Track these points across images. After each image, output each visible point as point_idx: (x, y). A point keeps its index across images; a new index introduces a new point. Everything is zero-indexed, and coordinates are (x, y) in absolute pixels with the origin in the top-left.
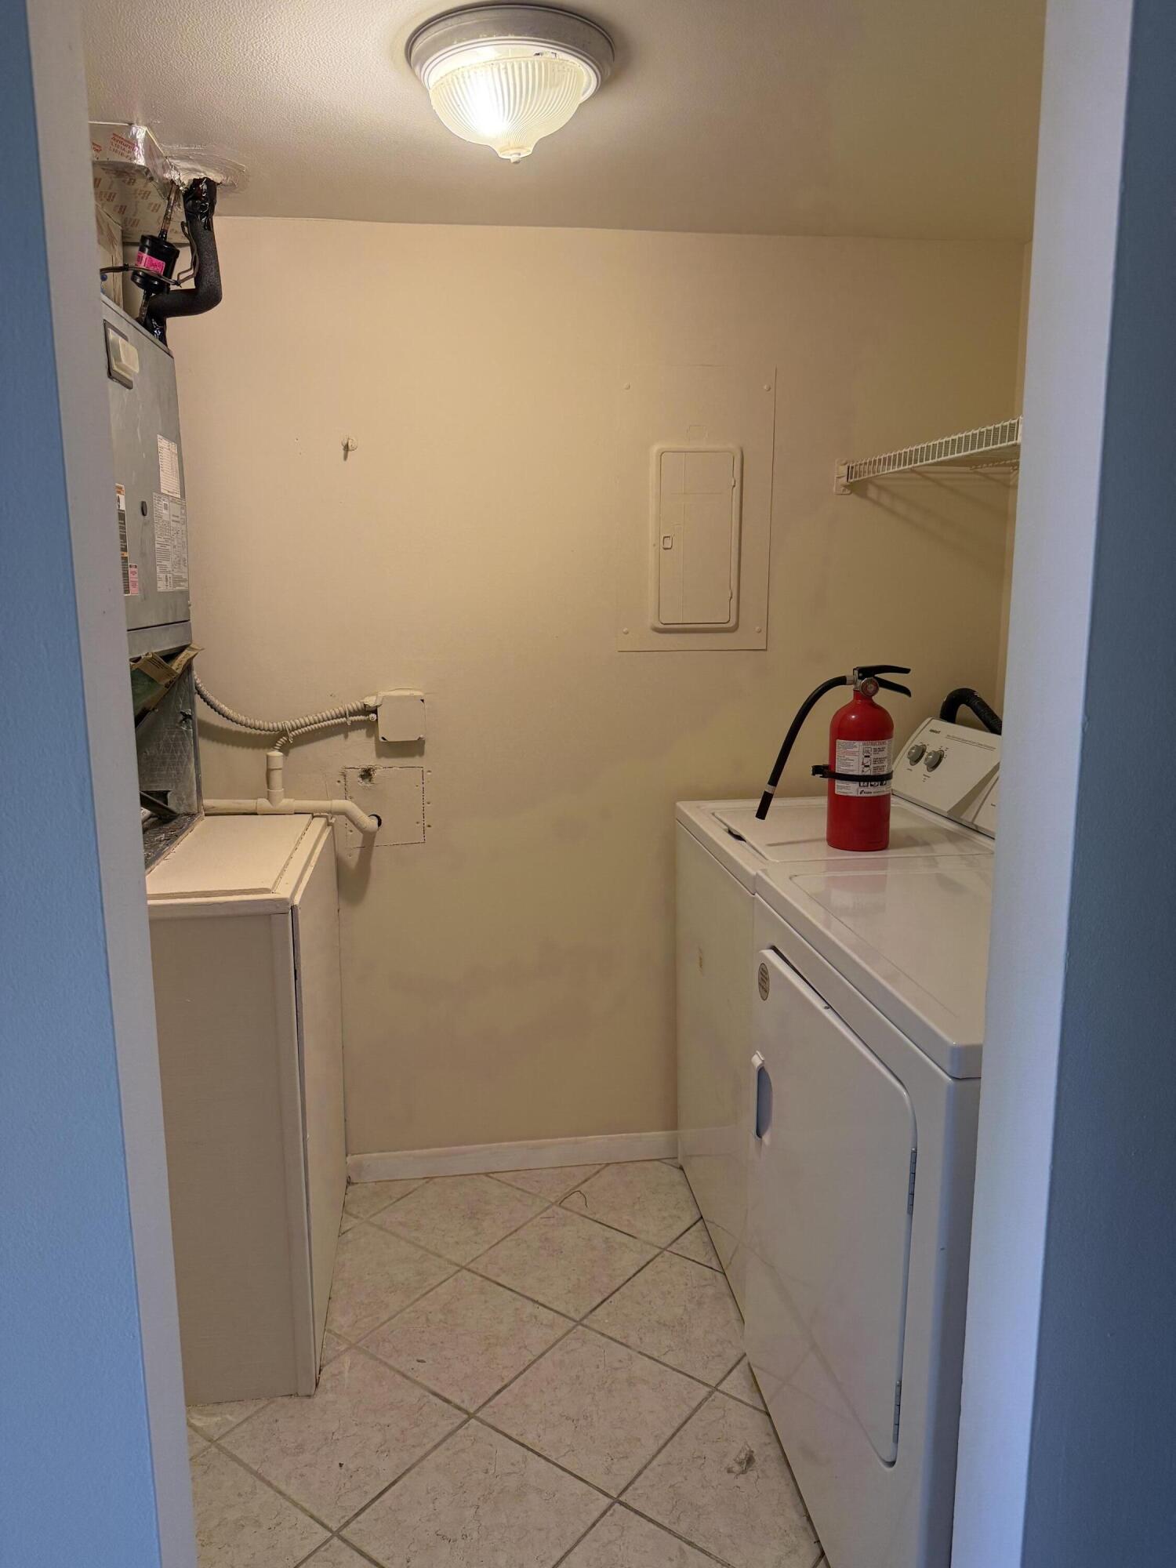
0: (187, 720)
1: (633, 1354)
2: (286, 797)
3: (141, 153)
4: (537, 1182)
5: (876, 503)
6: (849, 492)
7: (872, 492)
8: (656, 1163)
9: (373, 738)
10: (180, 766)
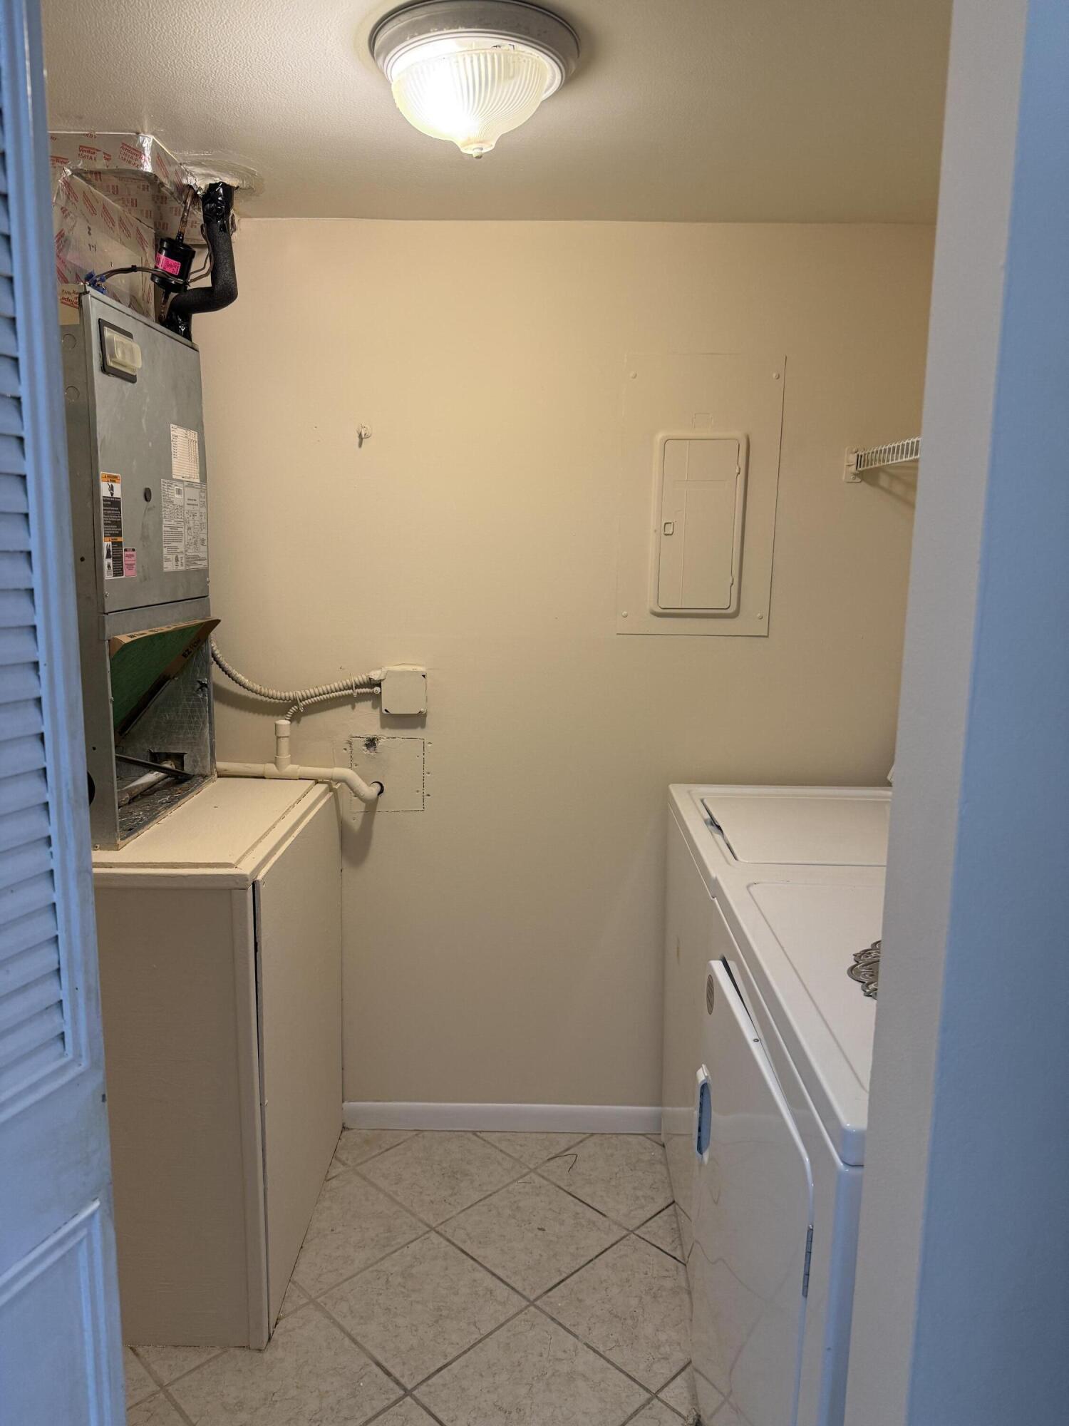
0: (204, 688)
1: (580, 1345)
2: (292, 763)
3: (147, 160)
4: (521, 1146)
5: (889, 492)
6: (860, 480)
7: (884, 480)
8: (640, 1137)
9: (378, 709)
10: (196, 731)
